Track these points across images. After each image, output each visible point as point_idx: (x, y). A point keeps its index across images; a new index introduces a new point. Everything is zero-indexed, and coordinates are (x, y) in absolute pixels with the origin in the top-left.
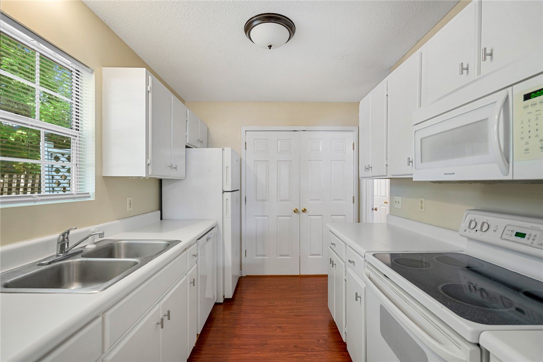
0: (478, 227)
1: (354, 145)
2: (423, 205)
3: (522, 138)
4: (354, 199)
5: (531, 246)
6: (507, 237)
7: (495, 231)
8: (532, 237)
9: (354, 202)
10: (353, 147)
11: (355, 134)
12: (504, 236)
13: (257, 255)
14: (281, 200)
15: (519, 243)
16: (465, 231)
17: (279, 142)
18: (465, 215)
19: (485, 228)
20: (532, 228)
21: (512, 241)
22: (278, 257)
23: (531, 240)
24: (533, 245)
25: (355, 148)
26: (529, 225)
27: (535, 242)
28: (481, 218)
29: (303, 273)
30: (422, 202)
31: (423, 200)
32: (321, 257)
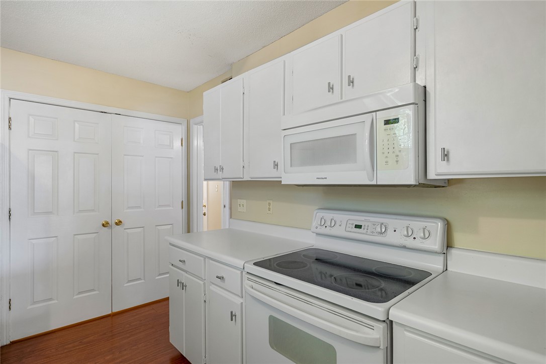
0: (328, 223)
1: (182, 140)
2: (271, 207)
3: (383, 153)
4: (182, 204)
5: (366, 234)
6: (349, 229)
7: (340, 225)
8: (366, 228)
9: (182, 208)
10: (182, 143)
11: (184, 127)
12: (347, 229)
13: (35, 303)
14: (80, 211)
15: (358, 233)
16: (317, 228)
17: (77, 125)
18: (315, 213)
19: (333, 224)
20: (366, 220)
21: (353, 232)
22: (76, 297)
23: (366, 230)
24: (368, 233)
25: (183, 144)
26: (363, 218)
27: (368, 231)
28: (328, 215)
29: (115, 310)
30: (269, 204)
31: (271, 202)
32: (143, 281)
